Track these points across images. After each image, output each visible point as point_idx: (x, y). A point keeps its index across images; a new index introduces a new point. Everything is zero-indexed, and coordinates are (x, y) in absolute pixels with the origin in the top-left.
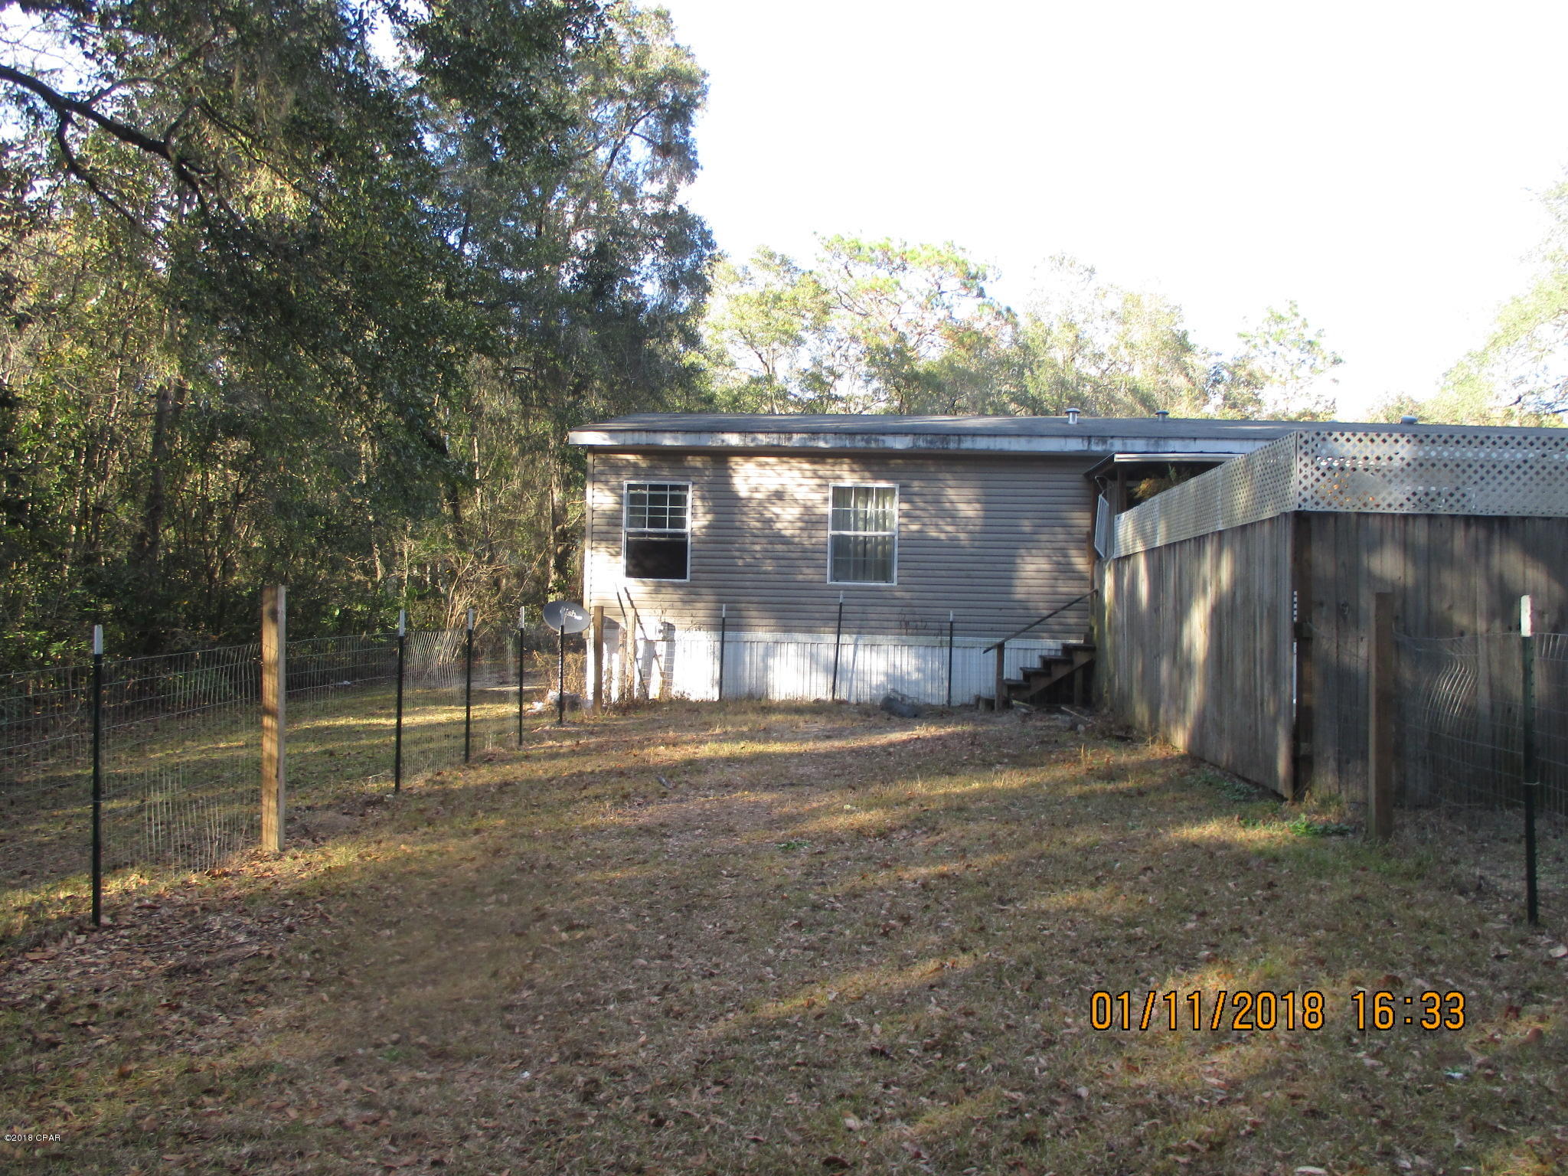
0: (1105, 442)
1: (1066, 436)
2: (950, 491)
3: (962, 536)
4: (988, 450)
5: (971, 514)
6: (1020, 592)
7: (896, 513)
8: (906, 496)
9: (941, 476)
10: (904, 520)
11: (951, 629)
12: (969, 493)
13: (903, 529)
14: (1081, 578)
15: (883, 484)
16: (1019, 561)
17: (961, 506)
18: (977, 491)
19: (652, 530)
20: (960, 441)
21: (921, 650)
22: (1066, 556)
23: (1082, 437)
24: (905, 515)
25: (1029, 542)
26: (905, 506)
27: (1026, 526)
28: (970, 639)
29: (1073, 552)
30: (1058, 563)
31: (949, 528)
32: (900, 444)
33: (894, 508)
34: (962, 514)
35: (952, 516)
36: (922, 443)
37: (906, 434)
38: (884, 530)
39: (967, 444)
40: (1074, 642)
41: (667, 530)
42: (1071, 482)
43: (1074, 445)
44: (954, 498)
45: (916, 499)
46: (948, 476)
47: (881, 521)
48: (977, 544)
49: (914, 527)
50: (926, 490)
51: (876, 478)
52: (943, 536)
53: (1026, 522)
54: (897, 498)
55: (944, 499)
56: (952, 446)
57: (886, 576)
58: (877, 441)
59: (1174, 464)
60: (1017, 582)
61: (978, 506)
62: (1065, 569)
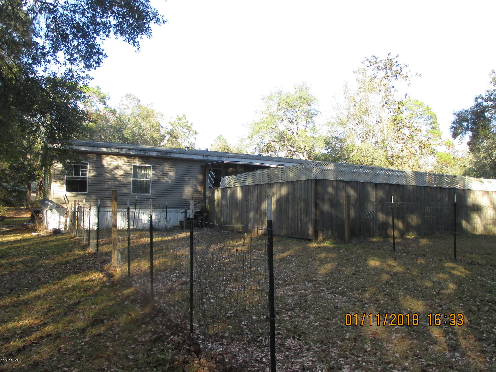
0: (207, 157)
1: (198, 155)
2: (166, 168)
3: (169, 181)
4: (178, 157)
5: (172, 175)
6: (184, 197)
7: (151, 174)
8: (154, 169)
9: (164, 164)
10: (153, 176)
11: (167, 207)
12: (172, 169)
13: (153, 178)
14: (200, 193)
15: (148, 165)
16: (184, 188)
17: (169, 173)
18: (174, 169)
19: (75, 176)
20: (170, 154)
21: (158, 213)
22: (196, 187)
23: (202, 155)
24: (153, 174)
25: (187, 183)
26: (154, 172)
27: (186, 179)
28: (171, 210)
29: (198, 186)
30: (194, 189)
31: (166, 179)
32: (154, 154)
33: (150, 173)
34: (169, 175)
35: (167, 175)
36: (160, 154)
37: (156, 151)
38: (146, 178)
39: (172, 155)
40: (198, 210)
41: (80, 176)
42: (197, 167)
43: (200, 157)
44: (168, 170)
45: (157, 170)
46: (166, 164)
47: (145, 176)
48: (173, 183)
49: (156, 178)
50: (160, 168)
51: (146, 163)
52: (164, 181)
53: (186, 178)
54: (151, 170)
55: (164, 170)
56: (168, 155)
57: (149, 193)
58: (147, 153)
59: (239, 164)
60: (184, 194)
61: (174, 173)
62: (196, 191)
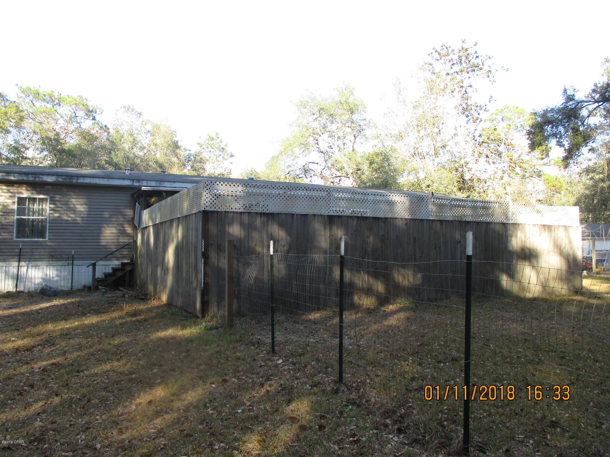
0: (139, 182)
1: (123, 179)
2: (73, 200)
3: (78, 219)
4: (90, 183)
5: (82, 209)
6: (103, 242)
7: (48, 209)
8: (53, 202)
9: (69, 193)
10: (51, 212)
11: (73, 258)
12: (81, 201)
13: (51, 215)
14: (129, 235)
15: (42, 196)
16: (103, 229)
17: (78, 206)
18: (85, 200)
20: (78, 179)
21: (59, 267)
22: (123, 227)
23: (130, 180)
24: (52, 209)
25: (108, 221)
26: (52, 206)
27: (106, 215)
28: (80, 262)
29: (126, 226)
30: (120, 230)
31: (72, 216)
32: (50, 179)
33: (47, 207)
34: (78, 210)
35: (74, 211)
36: (60, 179)
37: (53, 175)
38: (42, 216)
39: (81, 180)
40: (126, 261)
42: (126, 198)
43: (127, 183)
44: (75, 203)
45: (57, 203)
46: (72, 194)
47: (41, 212)
48: (85, 222)
49: (56, 215)
50: (62, 200)
51: (39, 194)
52: (69, 219)
53: (106, 213)
54: (48, 203)
55: (70, 203)
56: (74, 181)
57: (43, 236)
58: (39, 178)
59: (165, 191)
60: (102, 238)
61: (85, 206)
62: (122, 233)
